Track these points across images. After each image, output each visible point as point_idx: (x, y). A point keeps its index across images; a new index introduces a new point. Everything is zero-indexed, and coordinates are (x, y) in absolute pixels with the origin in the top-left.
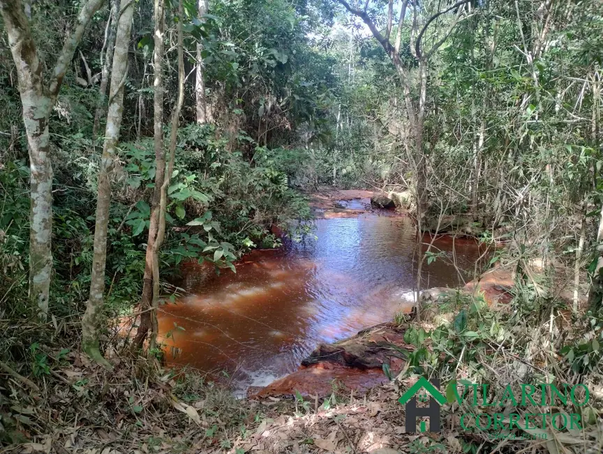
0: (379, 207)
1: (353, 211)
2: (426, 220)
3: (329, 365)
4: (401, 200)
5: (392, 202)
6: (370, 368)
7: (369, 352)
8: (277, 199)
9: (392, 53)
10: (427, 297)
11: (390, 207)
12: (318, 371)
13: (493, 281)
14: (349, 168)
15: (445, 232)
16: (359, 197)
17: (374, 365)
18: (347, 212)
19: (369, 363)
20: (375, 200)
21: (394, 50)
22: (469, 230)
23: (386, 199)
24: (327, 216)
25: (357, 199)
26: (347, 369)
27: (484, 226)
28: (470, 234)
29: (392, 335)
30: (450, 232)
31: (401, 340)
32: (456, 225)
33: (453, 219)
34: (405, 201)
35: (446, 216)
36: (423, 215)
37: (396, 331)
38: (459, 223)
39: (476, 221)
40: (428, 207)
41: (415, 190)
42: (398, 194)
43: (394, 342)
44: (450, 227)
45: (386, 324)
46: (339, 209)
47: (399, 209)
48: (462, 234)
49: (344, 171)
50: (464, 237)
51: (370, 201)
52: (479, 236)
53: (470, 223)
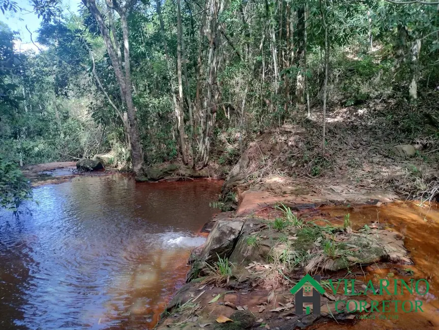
0: (87, 170)
2: (143, 170)
4: (107, 161)
5: (100, 164)
10: (227, 232)
11: (99, 167)
15: (163, 178)
16: (61, 166)
18: (57, 178)
20: (82, 165)
22: (182, 172)
23: (93, 162)
24: (35, 185)
25: (60, 168)
27: (194, 168)
28: (184, 176)
29: (233, 296)
30: (167, 178)
31: (254, 301)
32: (171, 170)
33: (166, 166)
34: (111, 162)
35: (159, 164)
36: (139, 166)
37: (232, 288)
38: (173, 168)
39: (187, 164)
40: (143, 158)
41: (120, 149)
42: (103, 156)
43: (245, 307)
44: (166, 172)
45: (204, 282)
46: (46, 178)
47: (107, 168)
48: (177, 177)
49: (36, 149)
50: (180, 180)
51: (76, 167)
52: (192, 177)
53: (183, 166)
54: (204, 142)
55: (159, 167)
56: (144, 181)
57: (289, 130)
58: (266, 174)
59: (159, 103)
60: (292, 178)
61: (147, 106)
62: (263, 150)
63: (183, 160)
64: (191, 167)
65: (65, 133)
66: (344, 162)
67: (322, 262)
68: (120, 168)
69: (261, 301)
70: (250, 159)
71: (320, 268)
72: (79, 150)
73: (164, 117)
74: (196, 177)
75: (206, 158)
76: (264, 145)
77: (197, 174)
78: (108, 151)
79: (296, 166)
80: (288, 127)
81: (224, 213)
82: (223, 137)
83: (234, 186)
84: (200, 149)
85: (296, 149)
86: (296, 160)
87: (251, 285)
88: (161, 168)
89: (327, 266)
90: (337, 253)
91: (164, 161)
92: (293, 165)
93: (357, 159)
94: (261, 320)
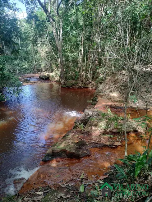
0: (43, 79)
1: (34, 82)
2: (65, 83)
3: (59, 159)
4: (51, 76)
5: (48, 77)
6: (82, 158)
7: (78, 148)
8: (3, 78)
9: (47, 12)
10: (87, 115)
11: (47, 79)
12: (54, 164)
13: (104, 104)
14: (26, 66)
15: (72, 87)
16: (33, 76)
17: (84, 155)
18: (32, 82)
19: (81, 155)
20: (41, 77)
21: (48, 11)
22: (80, 85)
23: (45, 76)
24: (24, 84)
25: (33, 77)
26: (68, 159)
27: (85, 83)
28: (81, 86)
29: (82, 136)
30: (74, 87)
31: (87, 138)
32: (75, 84)
33: (74, 82)
34: (53, 76)
35: (71, 81)
36: (63, 81)
37: (83, 133)
38: (76, 83)
39: (82, 82)
40: (65, 78)
41: (56, 72)
42: (50, 74)
43: (85, 140)
44: (73, 84)
45: (75, 130)
46: (28, 81)
47: (51, 80)
48: (78, 87)
49: (24, 67)
50: (79, 88)
51: (39, 77)
52: (84, 87)
53: (80, 82)
54: (90, 73)
55: (71, 82)
56: (64, 87)
57: (124, 74)
58: (111, 91)
59: (73, 56)
60: (121, 94)
61: (68, 56)
62: (112, 81)
63: (81, 80)
64: (84, 83)
65: (35, 61)
66: (144, 90)
67: (112, 129)
68: (56, 80)
69: (90, 138)
70: (107, 84)
71: (111, 131)
72: (40, 68)
73: (75, 61)
74: (86, 87)
75: (90, 80)
76: (113, 79)
77: (86, 86)
78: (52, 72)
79: (124, 89)
80: (124, 72)
81: (92, 105)
82: (99, 70)
83: (97, 95)
84: (88, 76)
85: (125, 82)
86: (124, 87)
87: (88, 133)
88: (71, 83)
89: (114, 131)
90: (119, 127)
91: (73, 79)
92: (123, 89)
93: (150, 89)
94: (87, 144)
